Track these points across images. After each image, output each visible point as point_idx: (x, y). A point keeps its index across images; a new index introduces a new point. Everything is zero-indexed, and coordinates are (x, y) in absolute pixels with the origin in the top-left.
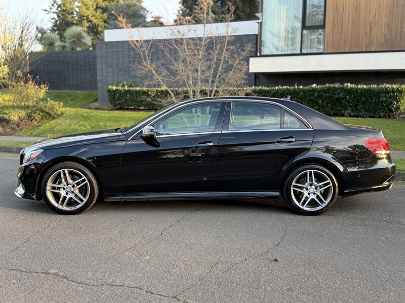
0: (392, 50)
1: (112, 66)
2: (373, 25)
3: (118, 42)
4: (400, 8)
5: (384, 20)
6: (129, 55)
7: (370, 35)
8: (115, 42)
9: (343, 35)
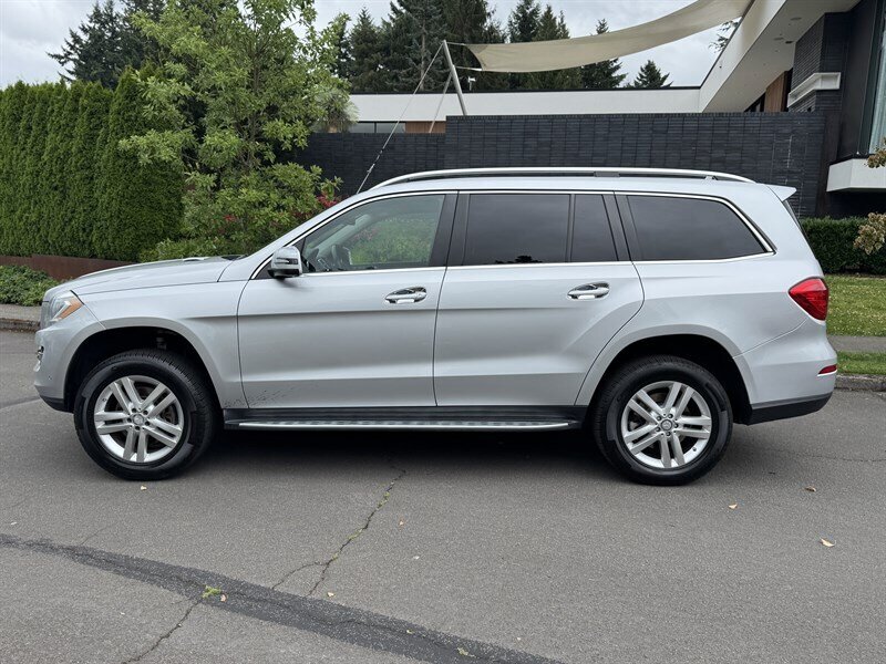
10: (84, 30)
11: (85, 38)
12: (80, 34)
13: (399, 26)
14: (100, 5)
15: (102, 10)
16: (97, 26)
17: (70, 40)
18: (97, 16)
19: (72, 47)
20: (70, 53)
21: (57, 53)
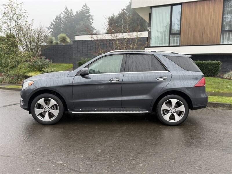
0: (213, 44)
1: (80, 52)
2: (204, 33)
3: (83, 41)
4: (217, 25)
5: (209, 30)
6: (88, 47)
7: (202, 37)
8: (81, 41)
9: (189, 38)
10: (54, 21)
11: (54, 23)
12: (53, 22)
13: (119, 16)
14: (58, 15)
15: (58, 16)
16: (57, 20)
17: (51, 24)
18: (57, 18)
19: (51, 26)
20: (51, 27)
21: (48, 27)
